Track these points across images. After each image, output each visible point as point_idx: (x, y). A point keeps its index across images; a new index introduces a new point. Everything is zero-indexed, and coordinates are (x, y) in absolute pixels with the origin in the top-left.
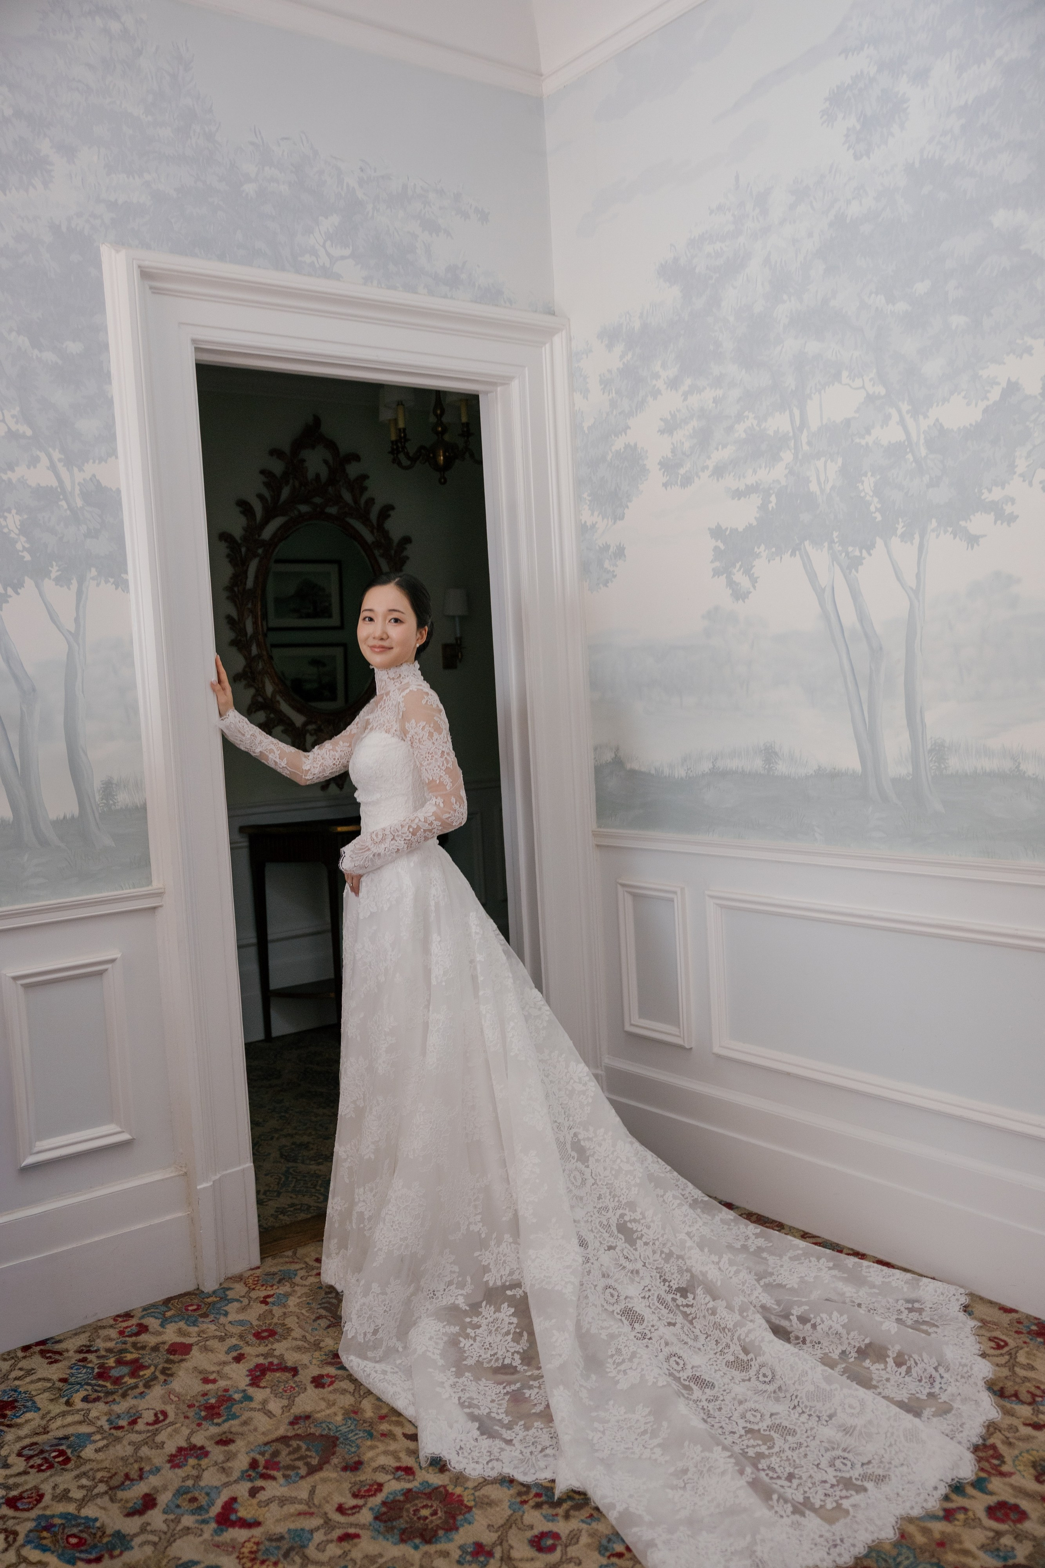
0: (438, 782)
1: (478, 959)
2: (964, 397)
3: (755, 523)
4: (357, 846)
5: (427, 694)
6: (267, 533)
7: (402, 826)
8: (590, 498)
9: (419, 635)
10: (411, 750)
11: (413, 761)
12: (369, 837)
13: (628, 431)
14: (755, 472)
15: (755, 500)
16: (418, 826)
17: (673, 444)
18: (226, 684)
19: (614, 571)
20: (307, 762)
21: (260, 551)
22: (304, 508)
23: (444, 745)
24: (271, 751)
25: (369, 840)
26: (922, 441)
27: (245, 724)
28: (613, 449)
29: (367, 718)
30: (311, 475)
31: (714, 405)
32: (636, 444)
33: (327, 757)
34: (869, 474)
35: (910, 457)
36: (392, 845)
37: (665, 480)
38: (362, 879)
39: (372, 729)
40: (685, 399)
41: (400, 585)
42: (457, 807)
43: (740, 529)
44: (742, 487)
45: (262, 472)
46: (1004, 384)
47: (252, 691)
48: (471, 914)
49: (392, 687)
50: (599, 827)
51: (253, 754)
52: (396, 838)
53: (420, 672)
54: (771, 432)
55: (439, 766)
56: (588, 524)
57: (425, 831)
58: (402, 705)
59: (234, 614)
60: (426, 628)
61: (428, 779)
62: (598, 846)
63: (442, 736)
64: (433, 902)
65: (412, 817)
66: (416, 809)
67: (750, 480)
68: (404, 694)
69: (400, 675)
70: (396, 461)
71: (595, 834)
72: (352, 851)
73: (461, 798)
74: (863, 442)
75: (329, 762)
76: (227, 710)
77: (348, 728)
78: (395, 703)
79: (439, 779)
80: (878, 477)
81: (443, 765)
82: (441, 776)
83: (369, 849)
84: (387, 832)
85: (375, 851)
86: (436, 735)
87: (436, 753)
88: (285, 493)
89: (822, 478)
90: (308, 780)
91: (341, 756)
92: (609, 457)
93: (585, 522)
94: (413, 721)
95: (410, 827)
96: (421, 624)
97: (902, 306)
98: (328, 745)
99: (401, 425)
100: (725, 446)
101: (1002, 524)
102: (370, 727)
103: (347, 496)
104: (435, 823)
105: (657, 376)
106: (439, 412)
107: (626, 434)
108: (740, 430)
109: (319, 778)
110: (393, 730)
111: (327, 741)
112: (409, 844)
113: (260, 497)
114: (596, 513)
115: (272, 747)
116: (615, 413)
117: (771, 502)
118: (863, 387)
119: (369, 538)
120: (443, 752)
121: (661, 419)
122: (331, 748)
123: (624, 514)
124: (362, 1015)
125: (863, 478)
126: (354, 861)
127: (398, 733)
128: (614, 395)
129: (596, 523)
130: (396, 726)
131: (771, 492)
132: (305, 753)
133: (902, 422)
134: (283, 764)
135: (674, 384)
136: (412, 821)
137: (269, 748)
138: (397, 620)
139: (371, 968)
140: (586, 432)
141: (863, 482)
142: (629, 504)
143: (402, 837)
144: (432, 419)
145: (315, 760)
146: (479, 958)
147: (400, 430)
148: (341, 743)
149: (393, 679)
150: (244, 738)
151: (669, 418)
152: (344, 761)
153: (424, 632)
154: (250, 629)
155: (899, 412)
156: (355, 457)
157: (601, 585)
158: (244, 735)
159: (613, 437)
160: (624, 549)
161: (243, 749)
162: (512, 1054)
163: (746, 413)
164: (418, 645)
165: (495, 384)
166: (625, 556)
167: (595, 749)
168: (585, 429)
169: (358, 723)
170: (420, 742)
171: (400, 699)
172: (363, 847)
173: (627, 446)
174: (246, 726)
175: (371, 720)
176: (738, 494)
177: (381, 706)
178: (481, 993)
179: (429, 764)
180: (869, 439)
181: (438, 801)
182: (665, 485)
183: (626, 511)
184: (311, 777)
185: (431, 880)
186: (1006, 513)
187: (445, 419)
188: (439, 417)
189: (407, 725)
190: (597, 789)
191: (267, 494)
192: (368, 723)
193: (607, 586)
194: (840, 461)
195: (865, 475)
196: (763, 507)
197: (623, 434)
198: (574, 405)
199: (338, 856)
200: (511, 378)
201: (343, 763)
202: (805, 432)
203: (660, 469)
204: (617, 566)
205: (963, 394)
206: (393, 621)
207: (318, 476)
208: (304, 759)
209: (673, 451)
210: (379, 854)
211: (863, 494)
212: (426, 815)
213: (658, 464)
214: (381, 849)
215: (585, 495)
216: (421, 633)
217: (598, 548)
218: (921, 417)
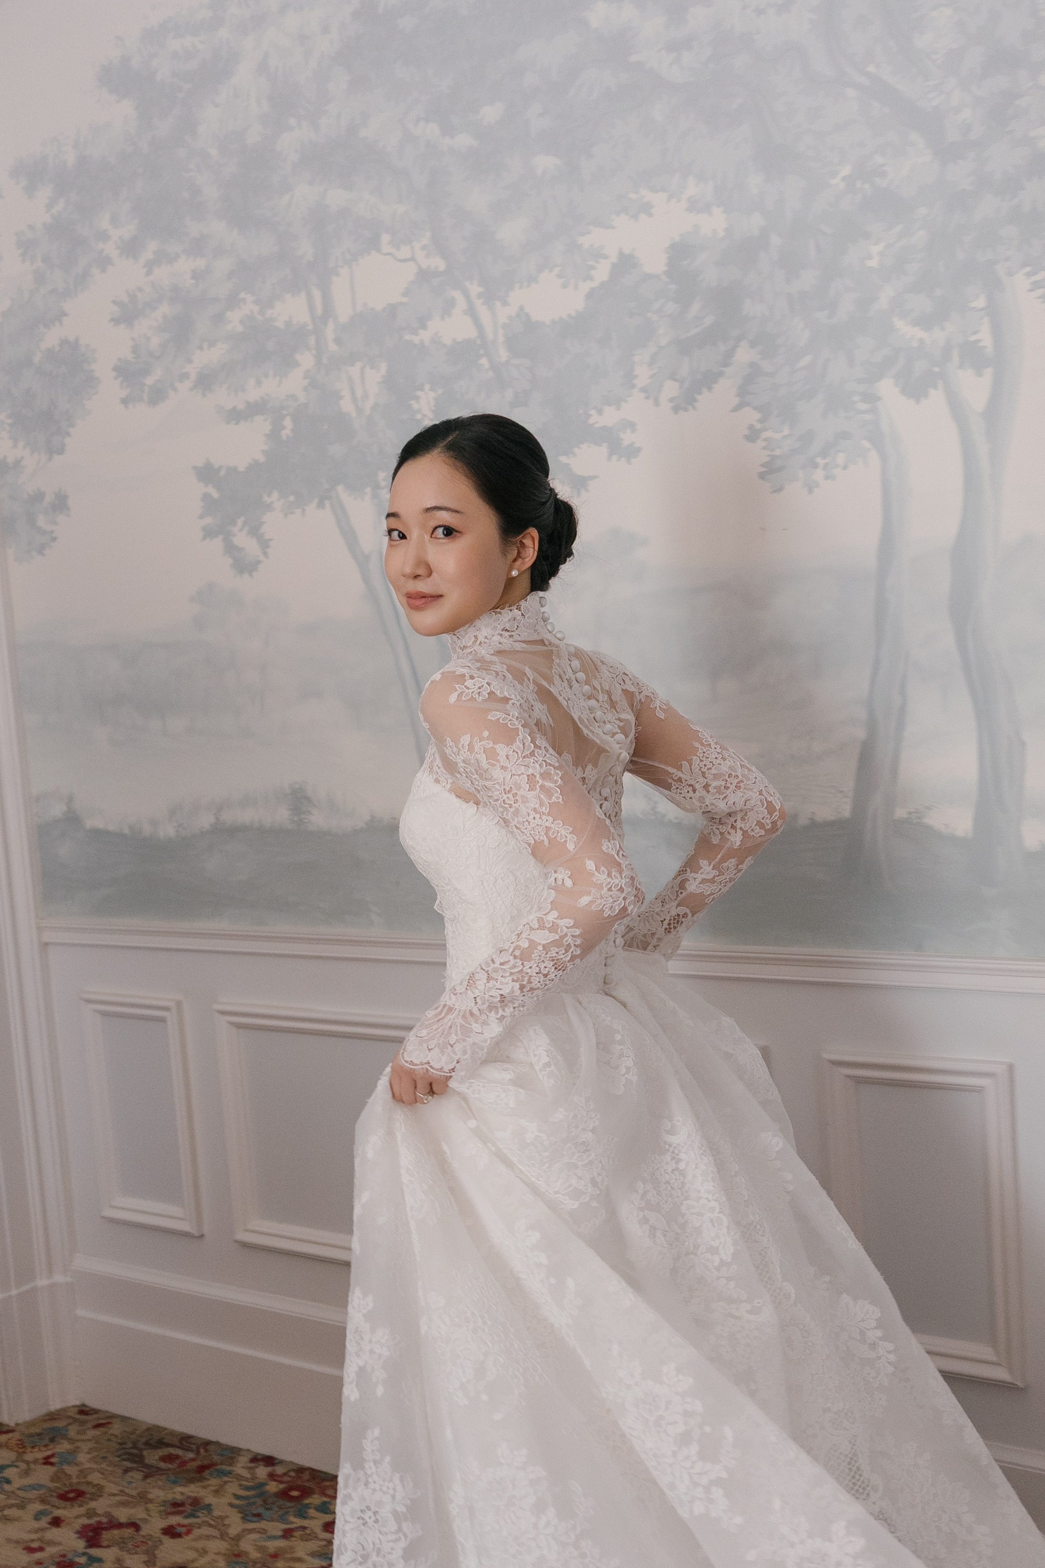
2: (559, 276)
3: (262, 459)
13: (64, 319)
14: (259, 383)
15: (262, 425)
17: (133, 339)
19: (52, 531)
26: (501, 339)
28: (43, 346)
31: (193, 281)
32: (77, 340)
34: (427, 387)
35: (484, 361)
37: (124, 393)
40: (149, 273)
43: (241, 469)
44: (241, 406)
46: (614, 258)
54: (280, 324)
56: (11, 460)
67: (253, 394)
74: (416, 340)
80: (440, 391)
89: (359, 394)
92: (37, 359)
93: (6, 458)
97: (464, 140)
100: (212, 344)
101: (618, 460)
105: (104, 237)
107: (61, 324)
108: (235, 319)
114: (21, 444)
116: (42, 292)
117: (284, 428)
118: (412, 259)
121: (114, 302)
123: (64, 444)
125: (419, 393)
128: (40, 263)
129: (23, 458)
131: (285, 412)
133: (471, 312)
135: (131, 249)
141: (417, 398)
142: (70, 430)
151: (126, 300)
155: (466, 294)
157: (34, 553)
159: (42, 328)
160: (66, 497)
163: (242, 295)
166: (68, 509)
173: (64, 342)
176: (235, 416)
180: (425, 336)
182: (125, 401)
183: (67, 440)
186: (626, 443)
193: (44, 556)
194: (383, 367)
195: (421, 387)
196: (274, 435)
197: (57, 323)
202: (331, 326)
203: (116, 378)
204: (57, 523)
205: (557, 270)
209: (135, 350)
211: (419, 416)
213: (113, 370)
218: (498, 304)
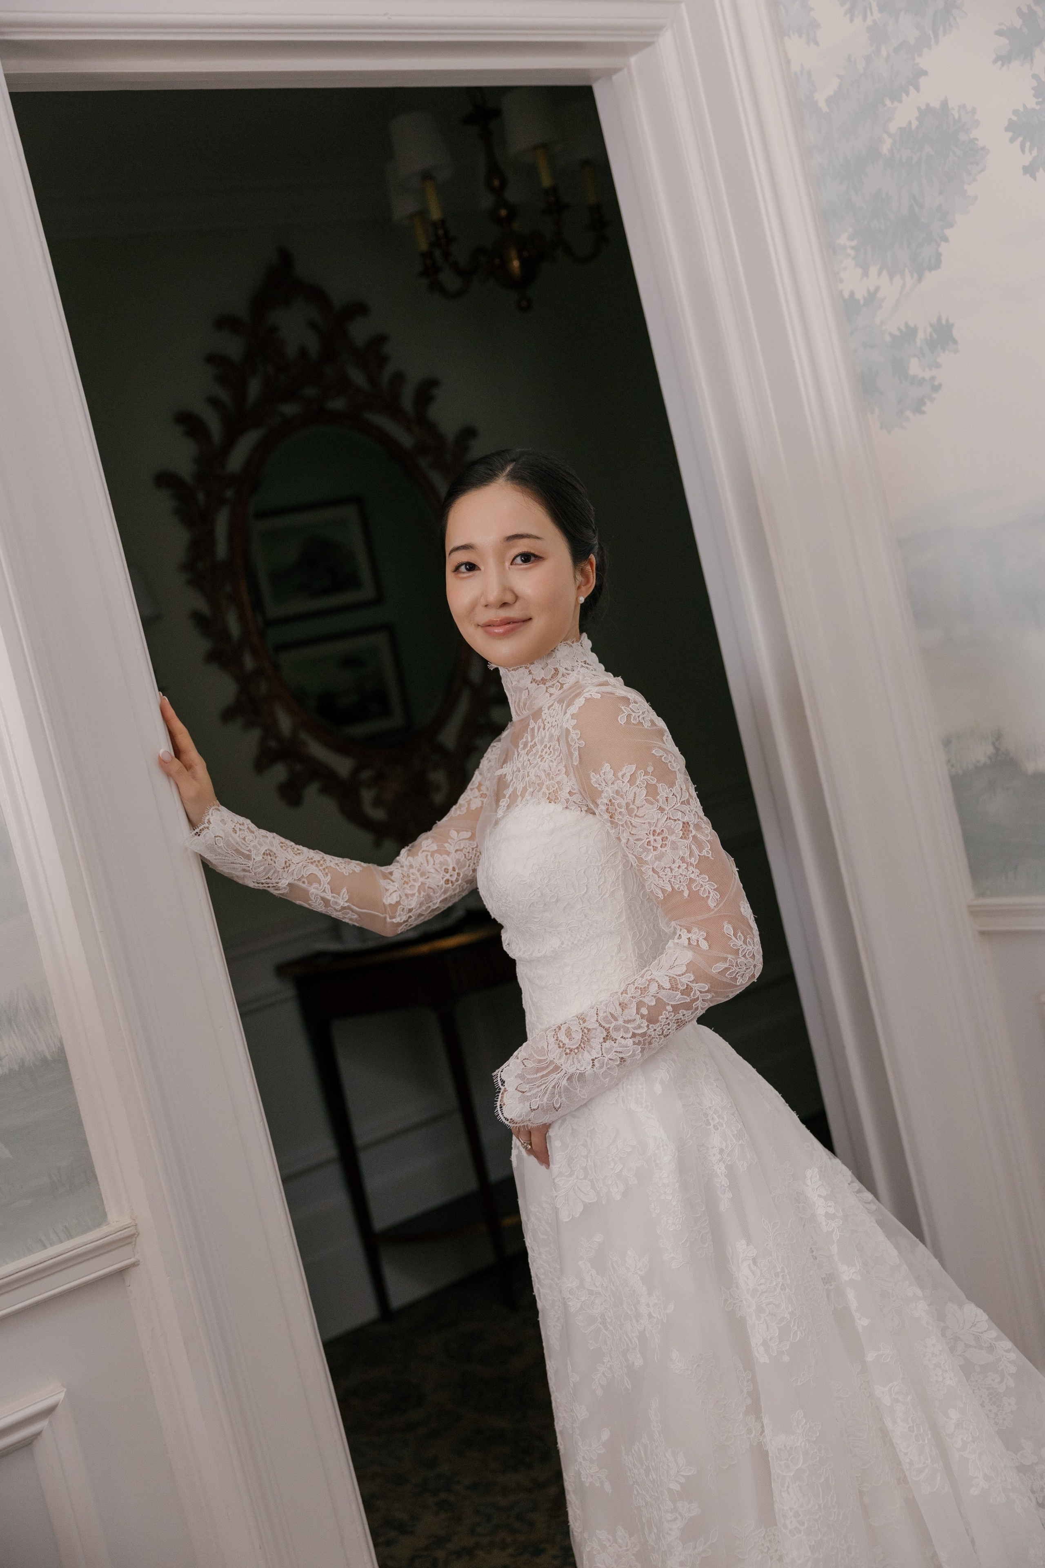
0: (686, 894)
1: (845, 1277)
4: (530, 1064)
5: (626, 700)
6: (236, 461)
7: (623, 1006)
8: (854, 243)
9: (580, 578)
10: (612, 832)
11: (620, 854)
12: (552, 1040)
13: (922, 80)
16: (658, 1000)
17: (1035, 77)
18: (193, 754)
19: (933, 378)
20: (392, 887)
21: (229, 494)
22: (289, 409)
23: (685, 808)
24: (313, 879)
25: (553, 1046)
27: (247, 833)
28: (893, 127)
29: (499, 772)
30: (291, 350)
32: (944, 104)
33: (429, 868)
36: (608, 1051)
37: (1027, 159)
38: (552, 1133)
39: (514, 798)
41: (519, 478)
42: (740, 942)
45: (211, 359)
47: (256, 734)
48: (809, 1173)
49: (543, 699)
50: (981, 894)
51: (275, 892)
52: (614, 1034)
53: (594, 657)
55: (682, 859)
56: (859, 296)
57: (676, 1008)
58: (574, 735)
59: (203, 606)
60: (592, 557)
61: (663, 891)
62: (983, 933)
63: (676, 789)
64: (722, 1166)
65: (641, 982)
66: (646, 959)
68: (574, 709)
69: (556, 670)
70: (436, 287)
71: (975, 912)
72: (518, 1076)
73: (744, 920)
75: (437, 879)
76: (203, 812)
77: (462, 800)
78: (556, 732)
79: (689, 888)
81: (691, 855)
82: (691, 881)
83: (557, 1068)
84: (592, 1024)
85: (571, 1070)
86: (663, 791)
87: (671, 832)
88: (254, 388)
90: (399, 924)
91: (458, 862)
92: (885, 148)
93: (852, 294)
94: (607, 767)
95: (640, 1005)
96: (579, 554)
98: (426, 842)
99: (436, 214)
102: (508, 792)
103: (358, 377)
104: (696, 986)
106: (496, 183)
107: (917, 89)
109: (420, 915)
110: (564, 794)
111: (423, 836)
112: (644, 1041)
113: (214, 402)
114: (873, 270)
115: (312, 869)
116: (884, 52)
119: (405, 439)
120: (686, 824)
122: (434, 847)
123: (939, 255)
124: (606, 1435)
126: (528, 1099)
127: (577, 798)
128: (877, 15)
129: (877, 289)
130: (569, 784)
132: (383, 868)
134: (342, 903)
136: (644, 990)
137: (306, 873)
138: (527, 557)
139: (607, 1329)
140: (825, 109)
142: (947, 232)
143: (627, 1030)
144: (486, 201)
145: (406, 880)
146: (847, 1273)
147: (434, 224)
148: (453, 834)
149: (544, 681)
150: (250, 863)
151: (1018, 23)
152: (466, 871)
153: (589, 568)
154: (234, 628)
156: (359, 309)
157: (908, 413)
158: (248, 857)
159: (888, 102)
160: (949, 326)
161: (252, 885)
162: (974, 1492)
164: (582, 600)
165: (622, 49)
166: (955, 342)
167: (947, 743)
168: (822, 105)
169: (480, 785)
170: (630, 811)
171: (569, 723)
172: (544, 1064)
173: (925, 113)
174: (250, 837)
175: (509, 778)
177: (526, 745)
178: (870, 1357)
179: (659, 858)
181: (694, 937)
182: (1030, 170)
183: (943, 248)
184: (404, 918)
185: (706, 1115)
187: (512, 195)
188: (499, 192)
189: (594, 778)
190: (963, 821)
191: (224, 395)
192: (501, 784)
193: (924, 413)
197: (912, 89)
198: (788, 62)
199: (492, 1091)
200: (656, 30)
201: (466, 876)
203: (1012, 140)
204: (938, 366)
206: (518, 560)
207: (303, 352)
208: (383, 883)
210: (582, 1075)
212: (672, 973)
213: (1007, 129)
214: (583, 1063)
215: (843, 240)
216: (583, 572)
217: (888, 339)
